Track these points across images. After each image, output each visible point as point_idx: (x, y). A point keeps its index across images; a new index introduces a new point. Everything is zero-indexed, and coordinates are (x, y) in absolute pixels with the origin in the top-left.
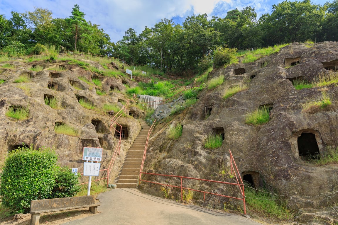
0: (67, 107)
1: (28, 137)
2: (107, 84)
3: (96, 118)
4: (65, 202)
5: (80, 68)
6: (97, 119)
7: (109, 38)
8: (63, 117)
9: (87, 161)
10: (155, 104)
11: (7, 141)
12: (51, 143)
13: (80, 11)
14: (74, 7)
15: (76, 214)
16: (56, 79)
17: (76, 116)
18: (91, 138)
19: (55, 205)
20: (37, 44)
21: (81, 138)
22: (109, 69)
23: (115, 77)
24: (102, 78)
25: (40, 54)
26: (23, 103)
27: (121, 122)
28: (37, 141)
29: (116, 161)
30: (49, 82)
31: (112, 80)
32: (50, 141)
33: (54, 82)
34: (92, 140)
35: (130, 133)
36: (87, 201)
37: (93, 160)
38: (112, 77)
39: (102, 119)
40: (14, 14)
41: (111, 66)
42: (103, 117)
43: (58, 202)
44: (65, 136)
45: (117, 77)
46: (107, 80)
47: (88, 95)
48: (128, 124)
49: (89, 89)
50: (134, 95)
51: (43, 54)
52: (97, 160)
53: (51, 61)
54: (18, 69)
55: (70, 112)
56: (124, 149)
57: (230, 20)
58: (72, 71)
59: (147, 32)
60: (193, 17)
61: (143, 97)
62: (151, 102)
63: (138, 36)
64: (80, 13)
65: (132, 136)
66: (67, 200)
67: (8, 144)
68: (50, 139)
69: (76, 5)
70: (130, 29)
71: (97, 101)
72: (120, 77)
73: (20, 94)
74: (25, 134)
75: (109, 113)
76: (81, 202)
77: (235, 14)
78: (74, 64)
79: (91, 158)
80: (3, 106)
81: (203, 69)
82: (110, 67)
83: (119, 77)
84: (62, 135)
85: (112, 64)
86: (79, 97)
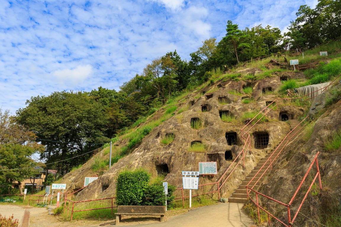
1: (166, 158)
2: (259, 88)
3: (230, 131)
4: (140, 209)
5: (233, 81)
8: (201, 136)
9: (185, 176)
11: (154, 163)
13: (233, 25)
15: (147, 220)
16: (208, 100)
17: (212, 133)
18: (216, 153)
19: (133, 211)
21: (207, 153)
23: (269, 77)
24: (255, 83)
25: (208, 80)
27: (259, 129)
28: (172, 160)
29: (238, 174)
30: (201, 105)
31: (265, 82)
32: (181, 160)
33: (207, 103)
34: (218, 154)
35: (270, 140)
36: (158, 210)
37: (190, 174)
38: (265, 79)
39: (236, 130)
40: (192, 55)
41: (271, 64)
42: (238, 128)
43: (135, 209)
44: (193, 153)
46: (259, 84)
47: (231, 108)
48: (268, 130)
49: (234, 101)
50: (289, 91)
52: (194, 175)
53: (211, 84)
54: (188, 100)
55: (206, 130)
56: (254, 160)
58: (224, 88)
61: (302, 89)
62: (314, 93)
63: (315, 9)
65: (271, 144)
66: (142, 208)
67: (155, 165)
68: (181, 158)
71: (238, 111)
74: (164, 156)
75: (246, 121)
76: (153, 210)
79: (189, 173)
80: (159, 136)
82: (270, 67)
83: (274, 75)
84: (190, 153)
85: (272, 61)
86: (222, 113)
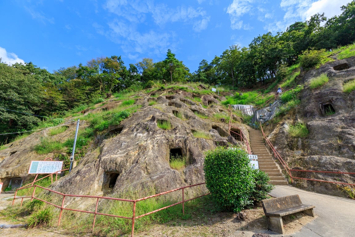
0: (189, 118)
1: (180, 141)
2: (205, 100)
5: (183, 91)
6: (215, 125)
7: (189, 70)
10: (248, 111)
11: (169, 146)
12: (197, 146)
13: (172, 53)
14: (168, 52)
16: (172, 100)
18: (222, 141)
20: (149, 81)
21: (215, 140)
22: (200, 90)
24: (199, 96)
25: (151, 87)
26: (163, 117)
27: (234, 127)
28: (188, 145)
30: (168, 102)
31: (207, 97)
33: (172, 102)
36: (296, 201)
38: (207, 95)
39: (219, 125)
40: (131, 65)
41: (200, 87)
42: (219, 123)
43: (279, 202)
45: (210, 94)
46: (204, 97)
47: (198, 108)
48: (239, 128)
49: (196, 104)
50: (229, 105)
51: (153, 87)
53: (162, 90)
54: (144, 98)
55: (195, 122)
57: (296, 32)
58: (179, 94)
59: (217, 60)
60: (259, 38)
61: (236, 106)
62: (245, 110)
64: (172, 54)
66: (284, 200)
68: (195, 143)
69: (169, 50)
70: (204, 60)
71: (206, 112)
72: (212, 94)
73: (159, 112)
74: (178, 139)
75: (222, 120)
76: (293, 202)
77: (298, 26)
78: (177, 89)
79: (251, 156)
80: (155, 120)
81: (282, 77)
85: (200, 86)
86: (194, 111)
